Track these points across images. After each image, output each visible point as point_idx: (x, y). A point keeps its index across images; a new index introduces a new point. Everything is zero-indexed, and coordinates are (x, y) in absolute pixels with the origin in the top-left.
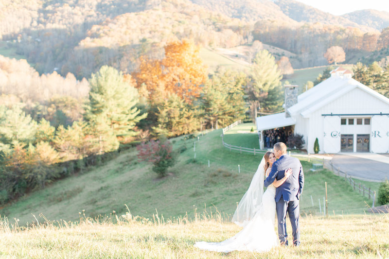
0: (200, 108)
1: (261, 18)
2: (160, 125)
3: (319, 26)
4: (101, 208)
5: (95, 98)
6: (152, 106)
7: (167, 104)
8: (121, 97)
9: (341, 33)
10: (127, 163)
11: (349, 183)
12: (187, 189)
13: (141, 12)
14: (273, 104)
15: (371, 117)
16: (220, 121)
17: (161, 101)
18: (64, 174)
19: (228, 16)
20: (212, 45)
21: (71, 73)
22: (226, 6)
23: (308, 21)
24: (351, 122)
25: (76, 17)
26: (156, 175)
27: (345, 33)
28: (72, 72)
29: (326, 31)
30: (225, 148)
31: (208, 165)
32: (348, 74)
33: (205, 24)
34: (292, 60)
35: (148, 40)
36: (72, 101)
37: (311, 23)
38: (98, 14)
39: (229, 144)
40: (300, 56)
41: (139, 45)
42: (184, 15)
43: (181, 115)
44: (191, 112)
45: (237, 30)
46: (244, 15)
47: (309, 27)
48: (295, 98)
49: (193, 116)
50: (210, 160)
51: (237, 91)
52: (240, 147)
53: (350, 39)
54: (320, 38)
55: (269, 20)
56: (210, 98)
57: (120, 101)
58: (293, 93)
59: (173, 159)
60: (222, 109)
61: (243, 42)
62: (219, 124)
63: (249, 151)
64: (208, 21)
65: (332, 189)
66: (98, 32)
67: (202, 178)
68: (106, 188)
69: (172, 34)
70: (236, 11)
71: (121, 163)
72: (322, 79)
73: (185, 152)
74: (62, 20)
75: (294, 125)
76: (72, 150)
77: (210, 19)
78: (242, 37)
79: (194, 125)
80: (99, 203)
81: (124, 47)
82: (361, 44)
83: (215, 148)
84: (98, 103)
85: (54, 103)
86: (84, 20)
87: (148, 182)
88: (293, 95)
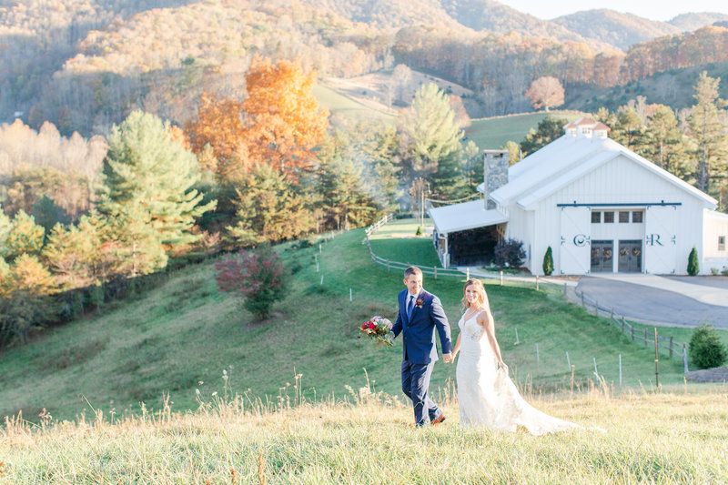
0: (316, 190)
1: (406, 22)
2: (241, 223)
3: (515, 39)
4: (150, 379)
5: (119, 172)
6: (224, 186)
7: (253, 183)
8: (169, 171)
9: (555, 52)
10: (186, 294)
11: (619, 328)
12: (313, 341)
13: (183, 8)
14: (446, 183)
15: (645, 210)
16: (351, 215)
17: (240, 177)
18: (66, 315)
19: (346, 17)
21: (50, 122)
23: (493, 29)
24: (609, 218)
25: (55, 16)
26: (250, 315)
27: (562, 52)
28: (52, 121)
29: (527, 48)
30: (377, 265)
31: (349, 297)
32: (600, 131)
33: (303, 33)
34: (467, 101)
35: (197, 60)
36: (55, 176)
37: (499, 34)
38: (97, 10)
39: (384, 258)
40: (481, 95)
41: (181, 70)
42: (264, 15)
43: (279, 203)
44: (299, 197)
45: (363, 43)
46: (374, 15)
47: (496, 41)
48: (503, 174)
49: (302, 206)
50: (353, 289)
51: (379, 158)
53: (569, 65)
54: (516, 61)
55: (422, 26)
56: (335, 171)
57: (165, 177)
58: (500, 164)
59: (283, 287)
60: (356, 193)
61: (376, 67)
62: (351, 221)
64: (309, 26)
65: (591, 340)
66: (99, 45)
67: (339, 321)
68: (154, 341)
69: (244, 50)
70: (360, 10)
71: (174, 294)
72: (535, 138)
73: (299, 273)
74: (27, 20)
75: (504, 224)
76: (80, 272)
77: (312, 23)
78: (374, 58)
79: (306, 222)
80: (143, 370)
81: (151, 73)
82: (591, 73)
83: (358, 266)
84: (123, 180)
85: (20, 180)
86: (70, 20)
87: (235, 329)
88: (500, 169)
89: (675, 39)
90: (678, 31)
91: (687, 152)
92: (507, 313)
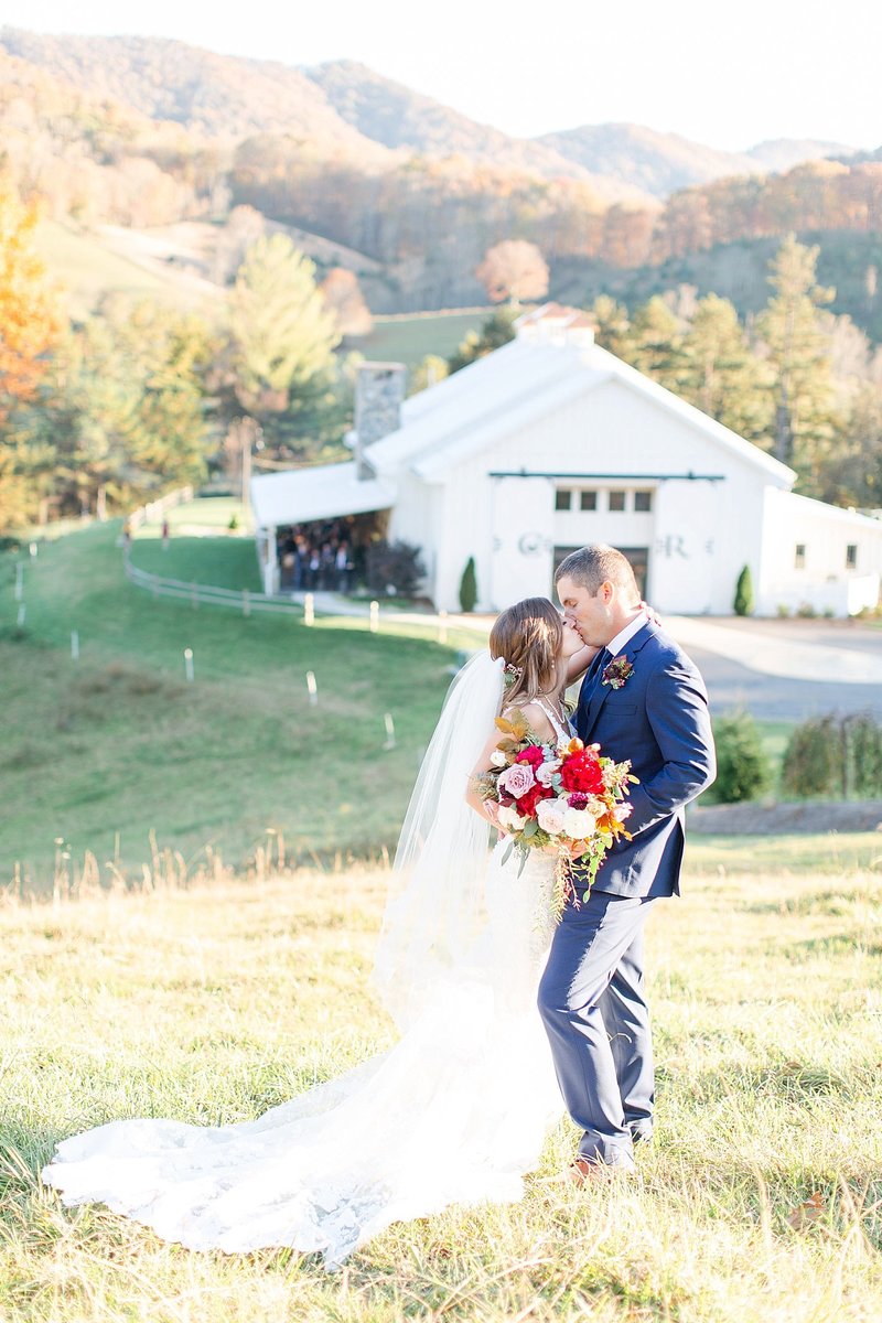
0: (39, 438)
1: (257, 125)
3: (460, 169)
9: (533, 197)
15: (655, 487)
16: (110, 488)
19: (142, 112)
20: (82, 213)
22: (136, 76)
23: (423, 149)
24: (589, 501)
27: (546, 198)
29: (483, 188)
30: (135, 587)
31: (70, 650)
32: (579, 330)
33: (54, 136)
34: (367, 282)
37: (433, 157)
39: (150, 572)
40: (393, 272)
44: (6, 452)
45: (173, 163)
46: (196, 110)
47: (425, 170)
48: (391, 412)
49: (10, 469)
50: (80, 633)
51: (175, 381)
52: (193, 586)
53: (561, 223)
54: (461, 210)
55: (287, 136)
56: (77, 401)
58: (386, 392)
60: (124, 446)
61: (196, 209)
62: (109, 498)
63: (225, 598)
64: (65, 124)
67: (47, 698)
70: (170, 97)
72: (478, 350)
75: (388, 510)
77: (73, 118)
78: (191, 192)
79: (17, 502)
82: (599, 240)
88: (384, 401)
89: (753, 183)
90: (760, 169)
91: (756, 387)
92: (378, 686)
